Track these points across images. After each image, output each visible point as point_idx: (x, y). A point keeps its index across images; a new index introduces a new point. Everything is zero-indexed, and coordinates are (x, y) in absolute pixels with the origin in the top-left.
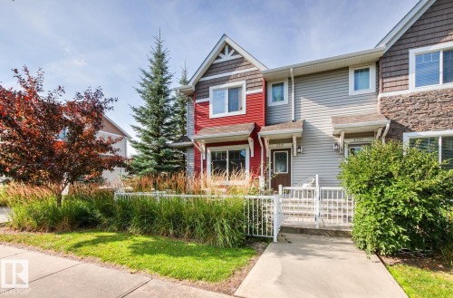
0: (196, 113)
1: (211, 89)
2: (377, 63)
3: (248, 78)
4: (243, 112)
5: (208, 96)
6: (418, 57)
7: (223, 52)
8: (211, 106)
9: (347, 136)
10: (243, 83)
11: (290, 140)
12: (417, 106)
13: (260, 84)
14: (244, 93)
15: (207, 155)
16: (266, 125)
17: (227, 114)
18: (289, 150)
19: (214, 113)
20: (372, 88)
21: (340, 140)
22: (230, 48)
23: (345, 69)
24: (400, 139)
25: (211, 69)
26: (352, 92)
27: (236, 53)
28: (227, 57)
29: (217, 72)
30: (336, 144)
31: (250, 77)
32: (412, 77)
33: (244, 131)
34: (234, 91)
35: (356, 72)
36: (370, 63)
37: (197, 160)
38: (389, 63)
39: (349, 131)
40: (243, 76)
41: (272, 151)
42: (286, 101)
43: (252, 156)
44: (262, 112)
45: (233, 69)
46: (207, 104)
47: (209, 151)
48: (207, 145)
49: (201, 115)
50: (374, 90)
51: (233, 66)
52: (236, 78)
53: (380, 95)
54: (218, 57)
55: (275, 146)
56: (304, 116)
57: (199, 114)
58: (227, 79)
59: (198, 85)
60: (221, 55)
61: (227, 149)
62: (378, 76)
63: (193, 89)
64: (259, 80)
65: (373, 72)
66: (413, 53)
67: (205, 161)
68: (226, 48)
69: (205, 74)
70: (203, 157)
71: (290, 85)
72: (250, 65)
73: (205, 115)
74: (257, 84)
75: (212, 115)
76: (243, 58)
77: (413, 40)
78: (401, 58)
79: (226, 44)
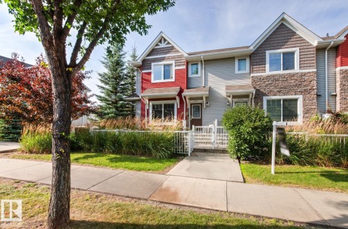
0: (142, 79)
1: (153, 64)
2: (250, 56)
3: (176, 59)
4: (173, 80)
5: (150, 68)
6: (270, 55)
7: (160, 42)
8: (152, 75)
9: (234, 97)
10: (173, 62)
11: (202, 98)
12: (270, 82)
13: (184, 63)
14: (174, 68)
15: (149, 106)
16: (188, 88)
17: (162, 80)
18: (201, 104)
19: (155, 79)
20: (247, 70)
21: (230, 99)
22: (165, 40)
24: (262, 101)
25: (152, 52)
26: (237, 72)
27: (169, 43)
28: (163, 45)
29: (156, 54)
30: (228, 102)
32: (267, 66)
33: (173, 92)
34: (167, 67)
35: (239, 60)
36: (246, 56)
37: (143, 109)
38: (255, 57)
39: (235, 94)
40: (173, 58)
41: (191, 105)
42: (199, 75)
43: (179, 107)
44: (185, 80)
45: (166, 53)
46: (150, 74)
47: (151, 104)
48: (150, 100)
49: (146, 80)
50: (248, 72)
51: (167, 51)
52: (168, 59)
53: (252, 75)
54: (157, 45)
55: (193, 102)
56: (210, 84)
57: (145, 80)
58: (163, 59)
59: (144, 61)
60: (159, 44)
61: (163, 103)
62: (250, 61)
63: (141, 64)
64: (183, 61)
65: (248, 61)
66: (268, 53)
67: (148, 110)
68: (162, 40)
69: (149, 55)
70: (147, 107)
71: (202, 65)
72: (177, 51)
73: (149, 81)
74: (181, 64)
75: (153, 81)
76: (173, 47)
77: (268, 46)
78: (262, 55)
79: (162, 37)
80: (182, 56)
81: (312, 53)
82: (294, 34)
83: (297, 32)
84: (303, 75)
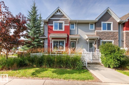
1: (54, 22)
2: (95, 23)
3: (65, 21)
4: (63, 30)
5: (53, 24)
6: (103, 24)
7: (57, 12)
8: (54, 27)
10: (63, 22)
11: (76, 39)
12: (103, 34)
13: (68, 23)
15: (52, 42)
16: (70, 35)
17: (58, 30)
18: (75, 42)
19: (55, 29)
21: (88, 40)
22: (60, 11)
23: (88, 23)
24: (100, 41)
25: (54, 16)
26: (90, 29)
27: (61, 13)
28: (59, 14)
29: (56, 17)
30: (87, 41)
31: (66, 21)
32: (102, 28)
34: (61, 24)
35: (91, 24)
37: (49, 43)
38: (97, 24)
39: (90, 38)
40: (63, 20)
41: (71, 42)
42: (74, 29)
43: (66, 43)
44: (68, 30)
46: (52, 26)
47: (53, 41)
48: (52, 39)
50: (94, 29)
51: (61, 16)
52: (61, 20)
53: (96, 31)
54: (56, 13)
56: (79, 33)
57: (50, 29)
58: (59, 20)
60: (57, 13)
61: (58, 40)
62: (95, 25)
63: (48, 21)
64: (68, 22)
66: (102, 22)
67: (51, 44)
68: (59, 11)
69: (52, 17)
70: (51, 42)
71: (76, 25)
72: (66, 17)
73: (52, 30)
74: (67, 23)
75: (54, 30)
76: (63, 15)
77: (102, 20)
78: (100, 23)
79: (59, 10)
80: (68, 20)
81: (117, 24)
82: (111, 16)
83: (112, 16)
84: (114, 32)
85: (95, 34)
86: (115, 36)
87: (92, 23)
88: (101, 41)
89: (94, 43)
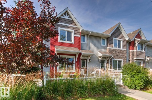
1: (59, 28)
4: (73, 43)
13: (79, 33)
16: (81, 50)
19: (61, 40)
22: (68, 14)
23: (100, 37)
26: (102, 45)
27: (70, 17)
28: (66, 17)
29: (62, 22)
30: (99, 60)
31: (76, 30)
32: (114, 45)
34: (69, 33)
35: (103, 39)
38: (110, 39)
40: (73, 28)
50: (106, 46)
51: (69, 22)
52: (70, 28)
53: (108, 48)
54: (62, 15)
55: (82, 58)
56: (91, 49)
57: (53, 38)
58: (67, 27)
60: (64, 15)
61: (66, 57)
62: (107, 41)
64: (79, 32)
66: (114, 39)
68: (66, 13)
71: (87, 37)
72: (75, 25)
73: (56, 40)
74: (78, 33)
75: (59, 40)
76: (73, 21)
77: (114, 35)
78: (112, 39)
79: (67, 11)
80: (78, 29)
83: (122, 33)
84: (124, 51)
85: (108, 51)
86: (124, 55)
87: (104, 37)
88: (113, 59)
89: (106, 62)
